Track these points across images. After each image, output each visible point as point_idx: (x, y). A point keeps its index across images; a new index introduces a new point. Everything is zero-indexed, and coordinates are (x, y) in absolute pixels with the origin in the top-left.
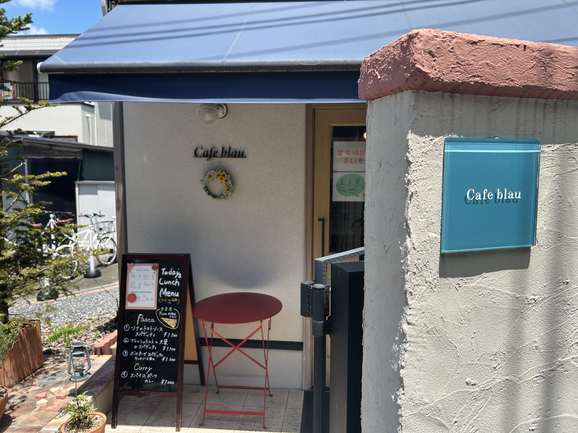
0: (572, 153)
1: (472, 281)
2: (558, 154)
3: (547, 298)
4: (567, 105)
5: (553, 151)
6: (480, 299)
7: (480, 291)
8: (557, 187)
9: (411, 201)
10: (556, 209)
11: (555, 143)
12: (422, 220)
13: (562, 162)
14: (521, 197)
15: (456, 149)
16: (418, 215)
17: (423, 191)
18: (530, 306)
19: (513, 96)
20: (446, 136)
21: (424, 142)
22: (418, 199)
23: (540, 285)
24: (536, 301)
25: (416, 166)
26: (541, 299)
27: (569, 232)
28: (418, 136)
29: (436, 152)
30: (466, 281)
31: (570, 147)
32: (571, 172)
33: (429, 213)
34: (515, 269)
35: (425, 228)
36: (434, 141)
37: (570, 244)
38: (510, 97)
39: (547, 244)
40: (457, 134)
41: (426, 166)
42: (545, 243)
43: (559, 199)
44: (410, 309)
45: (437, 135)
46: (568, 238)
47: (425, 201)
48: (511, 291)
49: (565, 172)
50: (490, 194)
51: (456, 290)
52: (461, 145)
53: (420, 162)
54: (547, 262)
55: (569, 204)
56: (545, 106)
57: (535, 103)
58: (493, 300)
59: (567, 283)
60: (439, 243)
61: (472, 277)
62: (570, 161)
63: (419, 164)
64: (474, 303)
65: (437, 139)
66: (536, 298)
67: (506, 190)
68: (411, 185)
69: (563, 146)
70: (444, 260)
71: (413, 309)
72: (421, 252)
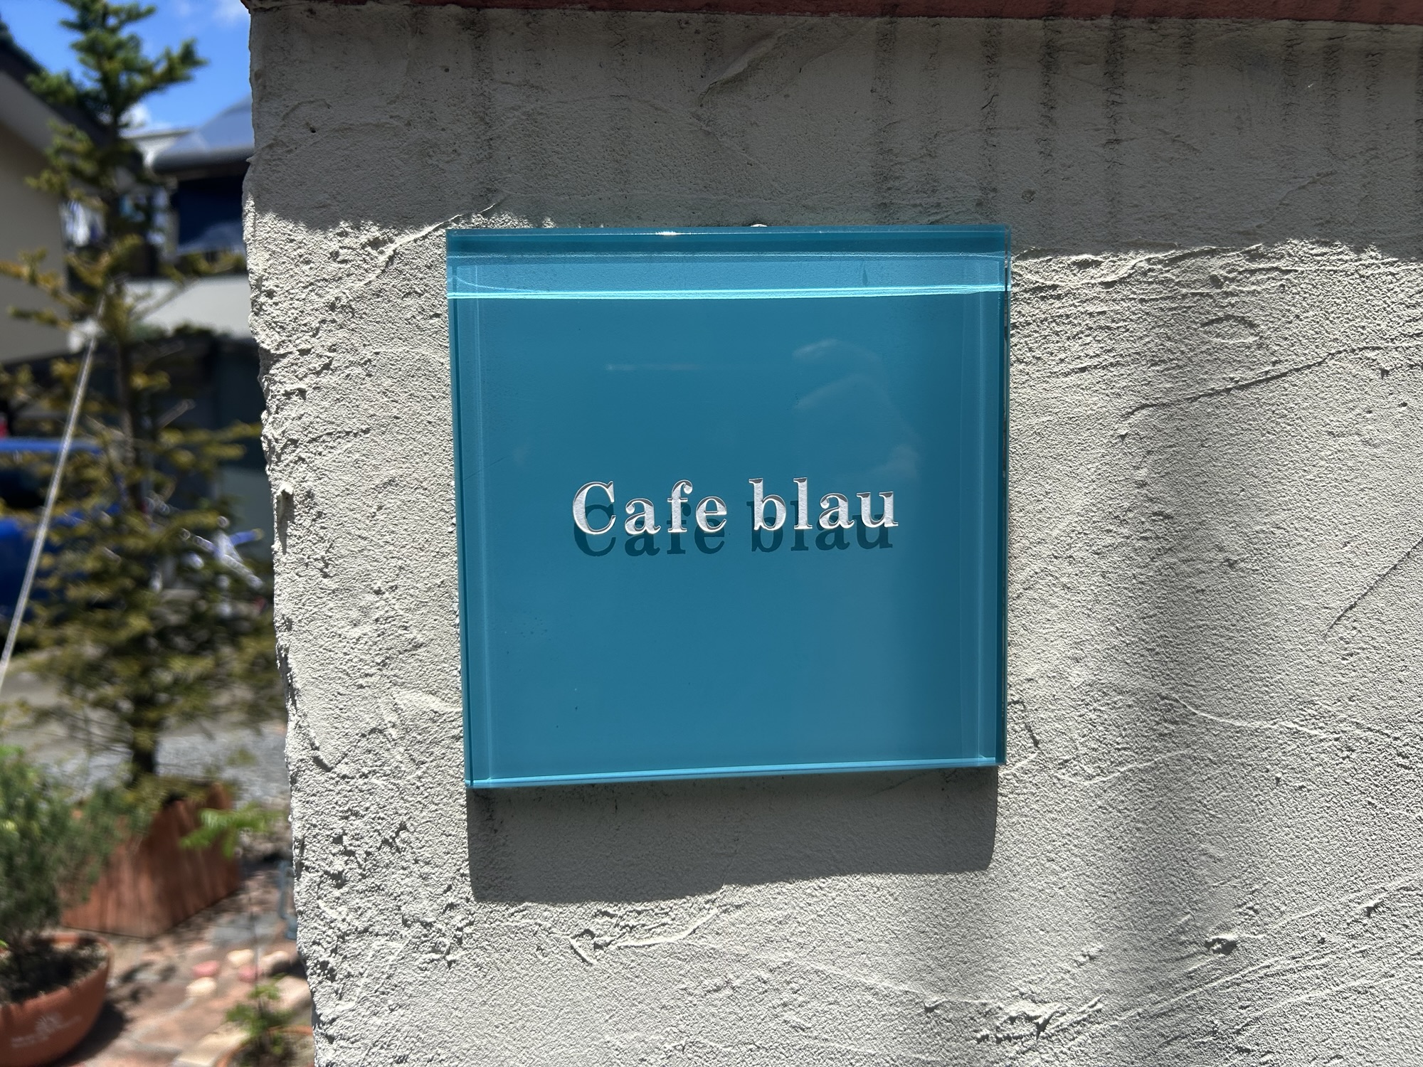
0: (1227, 294)
1: (666, 920)
2: (1142, 301)
3: (1111, 1015)
4: (1187, 44)
5: (1108, 285)
6: (713, 1010)
7: (712, 968)
8: (1143, 472)
9: (289, 542)
10: (1143, 578)
11: (1118, 245)
12: (356, 632)
13: (1168, 344)
14: (895, 520)
15: (507, 284)
16: (331, 605)
17: (348, 492)
18: (1012, 1050)
19: (839, 10)
20: (457, 221)
21: (335, 255)
22: (322, 533)
23: (1063, 952)
24: (1041, 1028)
25: (302, 371)
26: (1070, 1017)
27: (1231, 695)
28: (302, 225)
29: (409, 301)
30: (632, 923)
31: (1216, 266)
32: (1228, 391)
33: (387, 595)
34: (909, 872)
35: (373, 670)
36: (389, 249)
37: (1240, 756)
38: (824, 13)
39: (1095, 754)
40: (517, 213)
41: (358, 370)
42: (1085, 750)
43: (1160, 528)
44: (331, 1039)
45: (406, 221)
46: (1222, 725)
47: (365, 539)
48: (890, 976)
49: (1190, 393)
50: (711, 507)
51: (576, 960)
52: (534, 266)
53: (320, 351)
54: (1102, 842)
55: (1221, 556)
56: (1050, 57)
57: (985, 43)
58: (789, 1016)
59: (1229, 947)
60: (457, 738)
61: (663, 904)
62: (1218, 336)
63: (317, 364)
64: (682, 1027)
65: (404, 240)
66: (1043, 1012)
67: (803, 488)
68: (282, 465)
69: (1173, 261)
70: (491, 818)
71: (342, 1043)
72: (361, 781)
